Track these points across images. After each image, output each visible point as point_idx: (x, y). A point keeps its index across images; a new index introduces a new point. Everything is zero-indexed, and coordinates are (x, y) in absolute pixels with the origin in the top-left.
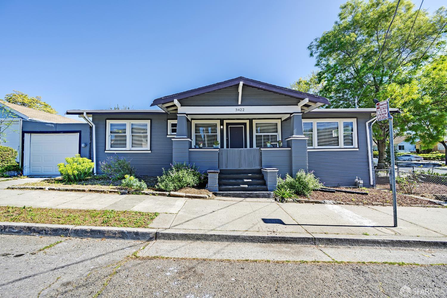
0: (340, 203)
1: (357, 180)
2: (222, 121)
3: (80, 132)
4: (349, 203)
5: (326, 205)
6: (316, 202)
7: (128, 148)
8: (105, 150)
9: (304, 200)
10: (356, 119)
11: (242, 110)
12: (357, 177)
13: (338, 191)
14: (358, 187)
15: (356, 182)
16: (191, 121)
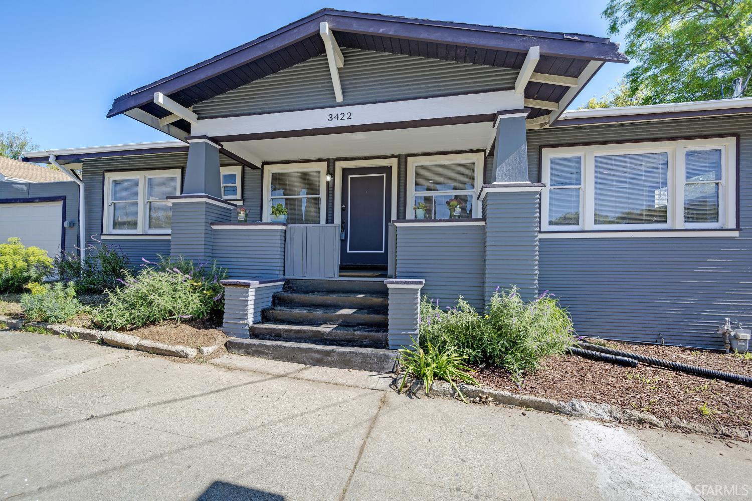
0: (641, 421)
1: (728, 327)
2: (331, 164)
3: (64, 199)
4: (684, 424)
5: (574, 423)
6: (539, 407)
7: (139, 230)
8: (102, 234)
9: (493, 391)
10: (733, 140)
11: (346, 116)
12: (727, 319)
13: (650, 363)
14: (732, 351)
15: (724, 334)
16: (262, 166)
